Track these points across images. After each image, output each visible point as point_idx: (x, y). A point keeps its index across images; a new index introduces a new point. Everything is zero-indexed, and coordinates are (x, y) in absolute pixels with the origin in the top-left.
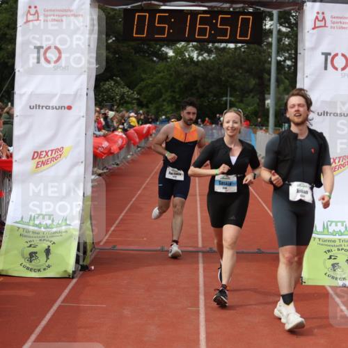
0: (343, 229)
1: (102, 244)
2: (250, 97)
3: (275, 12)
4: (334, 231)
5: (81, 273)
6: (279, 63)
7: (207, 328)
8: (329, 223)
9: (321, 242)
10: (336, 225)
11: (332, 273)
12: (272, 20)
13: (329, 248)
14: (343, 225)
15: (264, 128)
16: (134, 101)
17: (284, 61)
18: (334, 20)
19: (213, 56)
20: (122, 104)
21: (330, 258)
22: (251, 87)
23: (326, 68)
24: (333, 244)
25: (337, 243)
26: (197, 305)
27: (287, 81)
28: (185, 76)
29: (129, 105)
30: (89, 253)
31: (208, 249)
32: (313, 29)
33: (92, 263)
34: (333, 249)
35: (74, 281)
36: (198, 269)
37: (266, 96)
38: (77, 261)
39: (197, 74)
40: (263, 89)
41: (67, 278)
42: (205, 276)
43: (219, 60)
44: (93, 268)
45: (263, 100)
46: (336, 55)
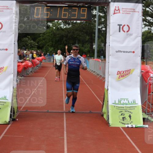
0: (127, 102)
1: (21, 109)
2: (86, 44)
3: (97, 7)
4: (123, 103)
5: (12, 122)
6: (99, 29)
7: (68, 146)
8: (121, 100)
9: (117, 108)
10: (124, 100)
11: (123, 122)
12: (96, 10)
13: (121, 110)
14: (127, 100)
15: (93, 58)
16: (36, 47)
17: (102, 28)
18: (123, 10)
19: (70, 26)
20: (31, 48)
21: (122, 115)
22: (87, 40)
23: (120, 31)
24: (123, 109)
25: (125, 108)
26: (63, 136)
27: (102, 37)
28: (58, 36)
29: (33, 48)
30: (16, 113)
31: (68, 111)
32: (114, 14)
33: (17, 118)
34: (123, 111)
35: (9, 125)
36: (64, 120)
37: (94, 44)
38: (11, 117)
39: (63, 35)
40: (92, 41)
41: (6, 124)
42: (66, 123)
43: (73, 28)
44: (17, 120)
45: (92, 46)
46: (125, 25)
